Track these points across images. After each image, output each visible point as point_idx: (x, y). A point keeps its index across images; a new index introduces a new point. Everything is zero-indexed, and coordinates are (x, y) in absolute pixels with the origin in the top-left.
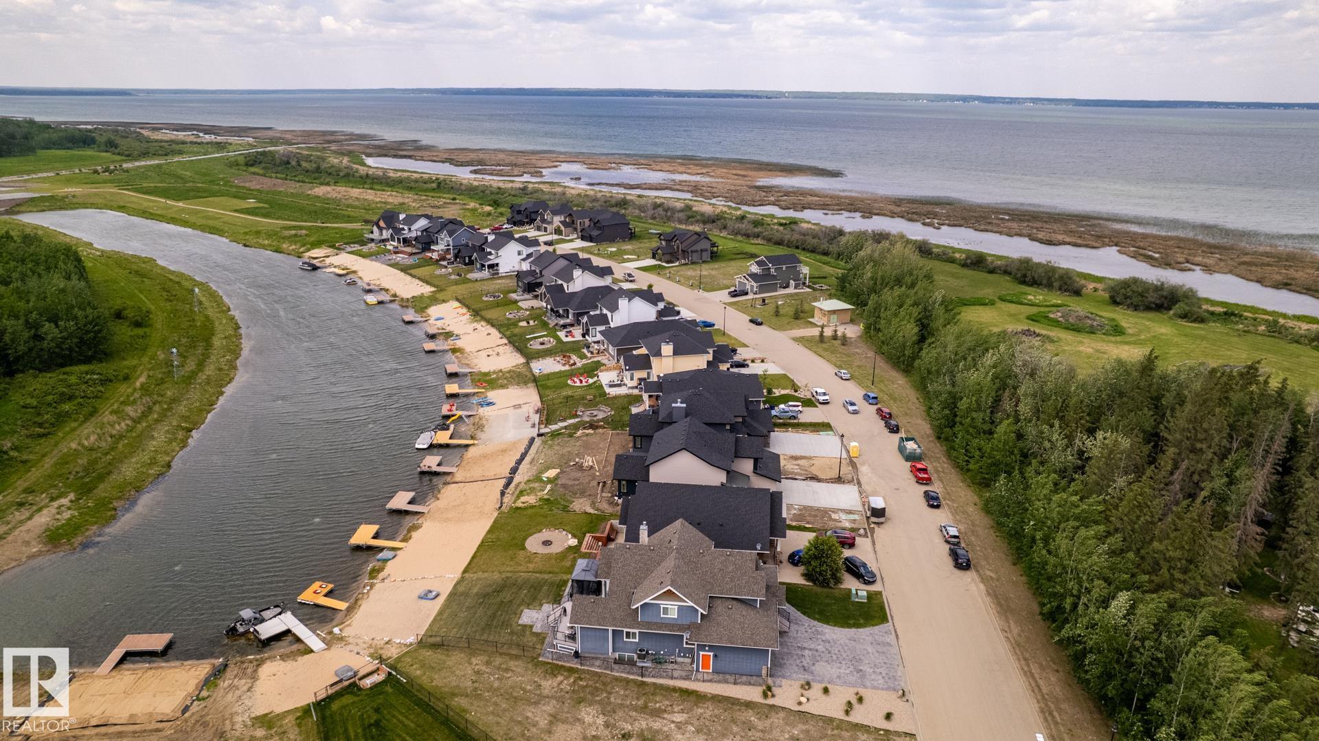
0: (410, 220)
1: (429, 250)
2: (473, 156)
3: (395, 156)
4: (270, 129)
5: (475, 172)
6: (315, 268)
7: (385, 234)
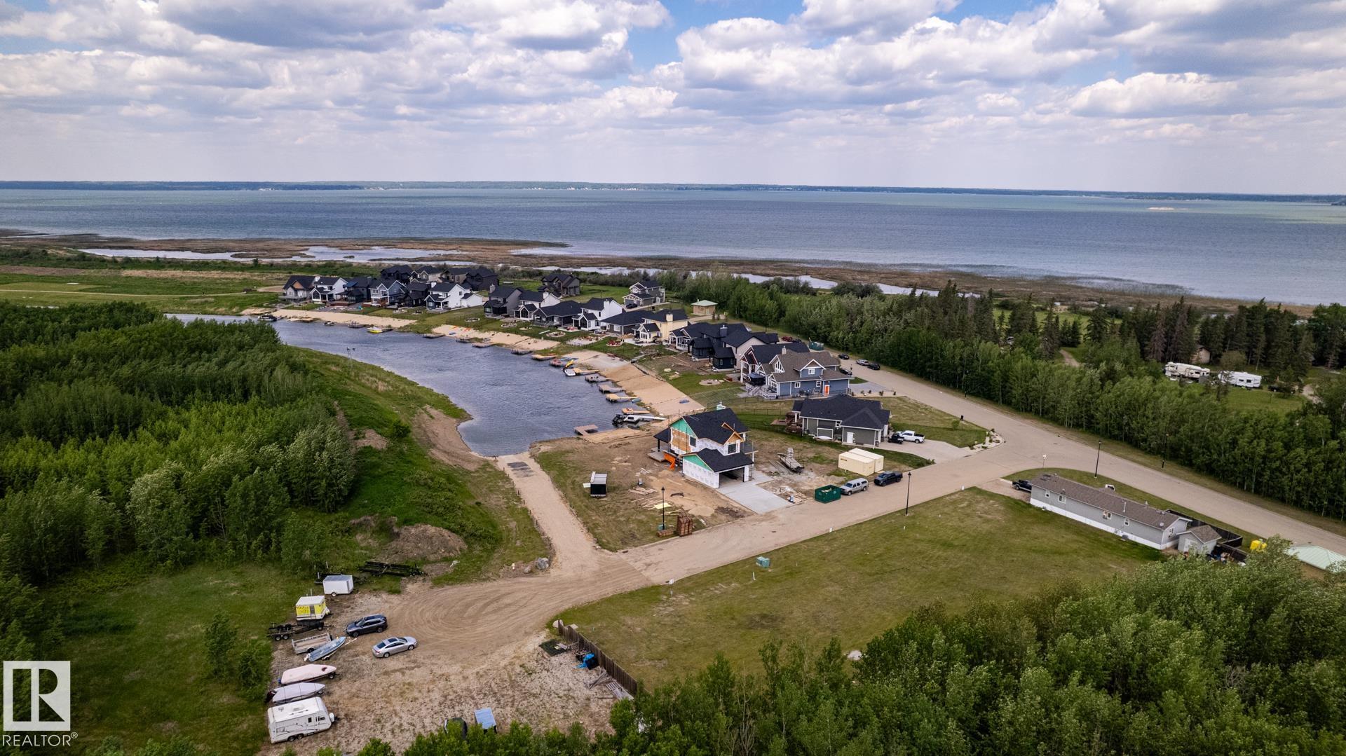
0: (331, 282)
1: (367, 300)
6: (274, 319)
7: (301, 294)
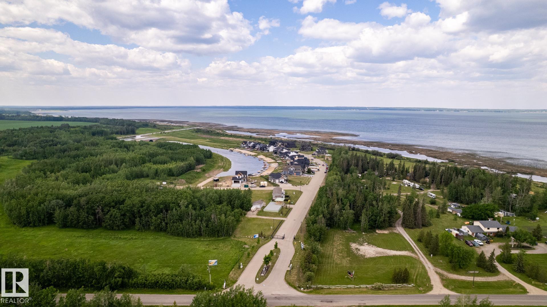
0: (250, 143)
1: (255, 148)
2: (255, 131)
3: (233, 130)
4: (188, 122)
5: (257, 135)
6: (232, 151)
7: (244, 146)
